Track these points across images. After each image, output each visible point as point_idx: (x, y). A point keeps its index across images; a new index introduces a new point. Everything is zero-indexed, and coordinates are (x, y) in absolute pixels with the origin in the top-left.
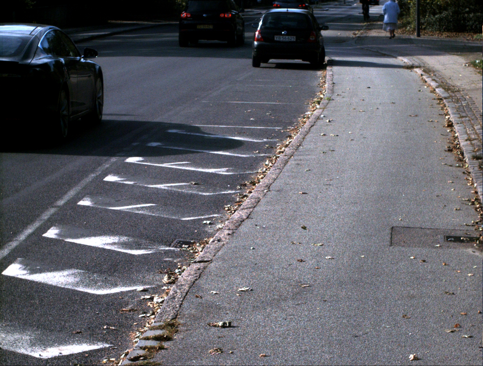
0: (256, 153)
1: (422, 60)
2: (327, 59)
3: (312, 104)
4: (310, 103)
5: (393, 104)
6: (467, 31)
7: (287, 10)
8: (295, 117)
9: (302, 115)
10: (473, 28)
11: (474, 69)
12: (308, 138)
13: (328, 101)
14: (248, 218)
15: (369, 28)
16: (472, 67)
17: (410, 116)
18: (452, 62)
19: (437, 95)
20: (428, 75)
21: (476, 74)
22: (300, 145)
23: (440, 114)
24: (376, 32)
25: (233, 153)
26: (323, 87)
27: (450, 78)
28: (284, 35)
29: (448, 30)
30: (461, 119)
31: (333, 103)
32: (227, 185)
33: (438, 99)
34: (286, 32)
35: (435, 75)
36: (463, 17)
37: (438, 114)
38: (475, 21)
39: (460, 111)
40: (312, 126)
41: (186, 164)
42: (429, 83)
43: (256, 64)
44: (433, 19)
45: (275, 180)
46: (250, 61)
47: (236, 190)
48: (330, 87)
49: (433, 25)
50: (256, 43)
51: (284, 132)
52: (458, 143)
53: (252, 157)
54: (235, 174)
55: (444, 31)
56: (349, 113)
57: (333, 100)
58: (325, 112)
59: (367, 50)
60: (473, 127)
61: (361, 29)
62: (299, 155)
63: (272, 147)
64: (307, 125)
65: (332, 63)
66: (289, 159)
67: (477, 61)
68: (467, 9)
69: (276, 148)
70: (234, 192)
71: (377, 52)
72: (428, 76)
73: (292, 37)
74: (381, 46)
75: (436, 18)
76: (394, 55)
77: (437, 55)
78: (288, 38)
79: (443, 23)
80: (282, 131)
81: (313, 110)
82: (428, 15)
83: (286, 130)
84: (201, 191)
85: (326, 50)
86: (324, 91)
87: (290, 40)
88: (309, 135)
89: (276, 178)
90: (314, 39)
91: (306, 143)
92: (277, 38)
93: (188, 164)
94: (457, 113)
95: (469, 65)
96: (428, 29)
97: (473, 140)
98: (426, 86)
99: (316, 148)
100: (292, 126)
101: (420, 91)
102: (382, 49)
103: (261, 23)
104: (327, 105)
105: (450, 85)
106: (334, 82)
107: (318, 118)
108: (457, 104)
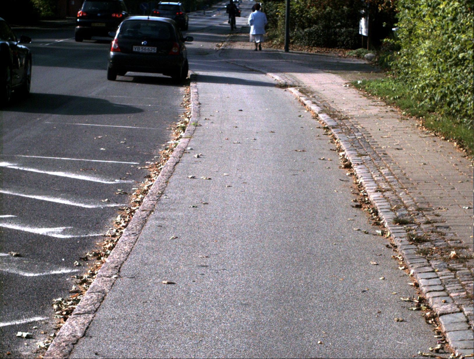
0: (105, 202)
1: (295, 78)
2: (190, 73)
3: (176, 129)
4: (173, 129)
5: (272, 133)
6: (338, 46)
7: (148, 18)
8: (155, 147)
9: (164, 145)
10: (345, 43)
11: (357, 91)
12: (173, 181)
13: (195, 127)
14: (84, 335)
15: (233, 40)
16: (353, 88)
17: (296, 151)
18: (330, 82)
19: (322, 122)
20: (306, 96)
21: (361, 97)
22: (162, 193)
23: (331, 150)
24: (240, 44)
25: (75, 202)
26: (187, 108)
27: (333, 102)
28: (143, 45)
29: (318, 45)
30: (360, 158)
31: (200, 131)
32: (61, 258)
33: (325, 128)
34: (146, 42)
35: (314, 97)
36: (334, 32)
37: (329, 150)
38: (347, 37)
39: (355, 147)
40: (177, 163)
41: (9, 218)
42: (309, 106)
43: (112, 77)
44: (302, 32)
45: (128, 254)
46: (105, 73)
47: (73, 267)
48: (196, 108)
49: (302, 39)
50: (112, 53)
51: (142, 169)
52: (365, 194)
53: (99, 209)
54: (73, 238)
55: (314, 46)
56: (221, 145)
57: (201, 125)
58: (192, 143)
59: (232, 64)
60: (379, 171)
61: (225, 41)
62: (161, 210)
63: (126, 193)
64: (170, 162)
65: (197, 78)
66: (148, 216)
67: (359, 82)
68: (339, 24)
69: (131, 194)
70: (69, 271)
71: (244, 67)
72: (306, 98)
73: (153, 48)
74: (247, 60)
75: (306, 32)
76: (263, 71)
77: (311, 72)
78: (148, 49)
79: (312, 37)
80: (139, 168)
81: (176, 138)
82: (296, 28)
83: (144, 166)
84: (23, 269)
85: (189, 63)
86: (189, 113)
87: (150, 51)
88: (174, 177)
89: (129, 250)
90: (177, 51)
91: (170, 190)
92: (135, 49)
93: (11, 218)
94: (352, 148)
95: (349, 86)
96: (297, 43)
97: (385, 191)
98: (306, 110)
99: (184, 198)
100: (152, 161)
101: (300, 116)
102: (249, 63)
103: (118, 32)
104: (194, 132)
105: (335, 110)
106: (201, 101)
107: (184, 151)
108: (349, 136)
